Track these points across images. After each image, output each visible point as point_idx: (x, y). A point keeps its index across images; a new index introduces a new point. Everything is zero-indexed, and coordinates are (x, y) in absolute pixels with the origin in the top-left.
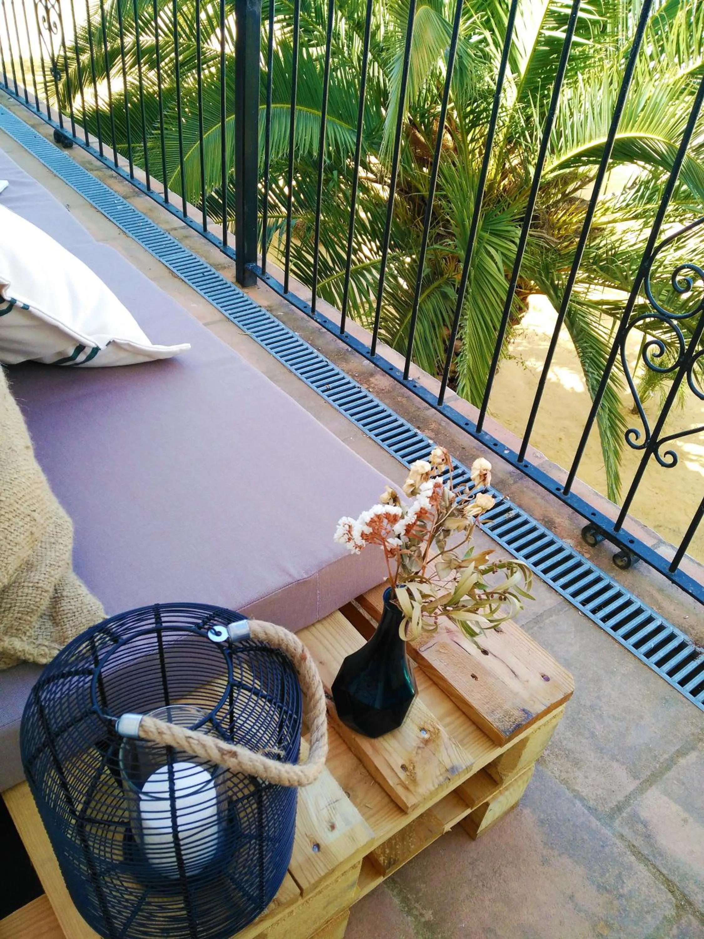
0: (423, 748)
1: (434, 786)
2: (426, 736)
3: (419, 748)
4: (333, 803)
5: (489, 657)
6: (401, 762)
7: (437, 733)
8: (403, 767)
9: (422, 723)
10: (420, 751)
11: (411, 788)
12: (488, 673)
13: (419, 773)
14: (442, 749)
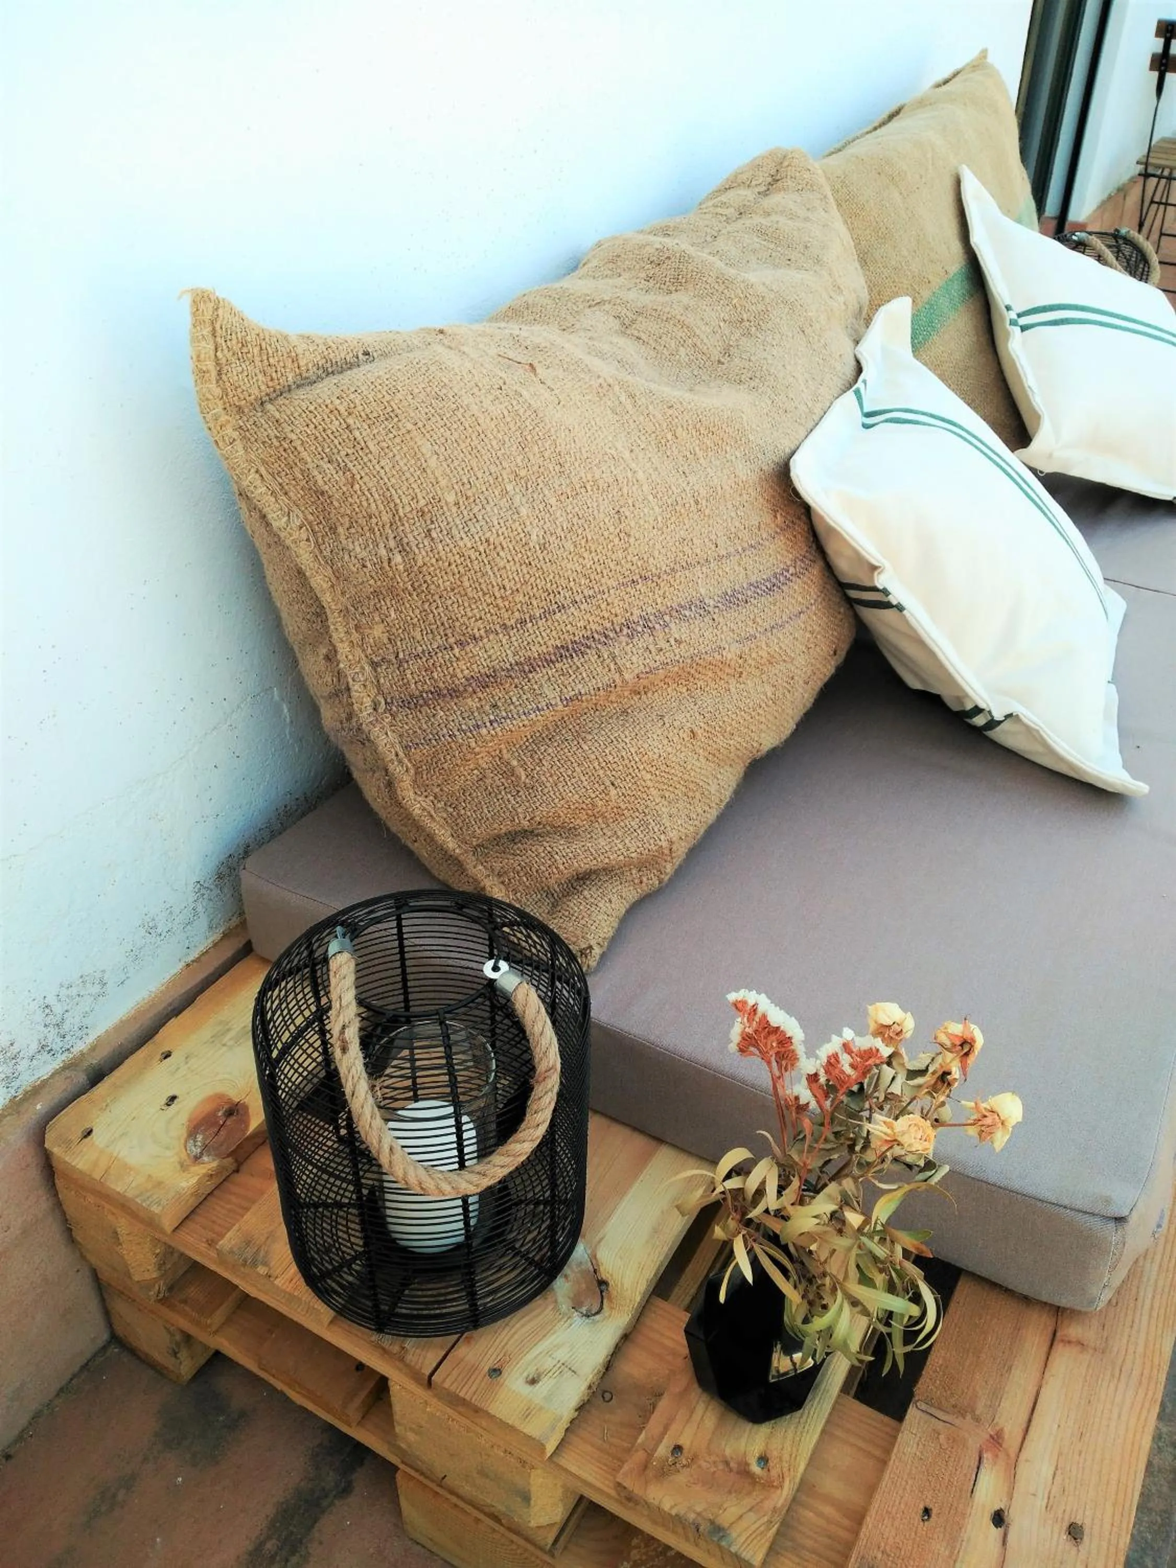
0: (731, 1470)
1: (672, 1507)
2: (756, 1469)
3: (727, 1463)
4: (567, 1368)
5: (995, 1533)
6: (685, 1441)
7: (770, 1486)
8: (678, 1449)
9: (775, 1453)
10: (721, 1467)
11: (650, 1473)
12: (954, 1538)
13: (682, 1478)
14: (748, 1502)
